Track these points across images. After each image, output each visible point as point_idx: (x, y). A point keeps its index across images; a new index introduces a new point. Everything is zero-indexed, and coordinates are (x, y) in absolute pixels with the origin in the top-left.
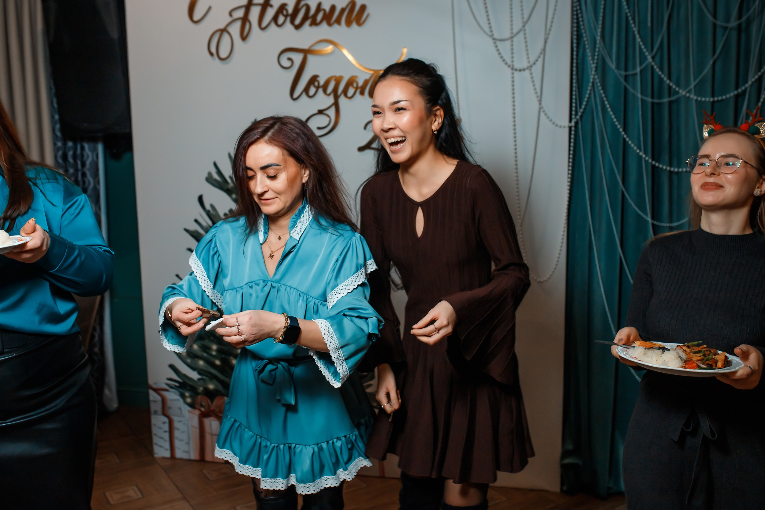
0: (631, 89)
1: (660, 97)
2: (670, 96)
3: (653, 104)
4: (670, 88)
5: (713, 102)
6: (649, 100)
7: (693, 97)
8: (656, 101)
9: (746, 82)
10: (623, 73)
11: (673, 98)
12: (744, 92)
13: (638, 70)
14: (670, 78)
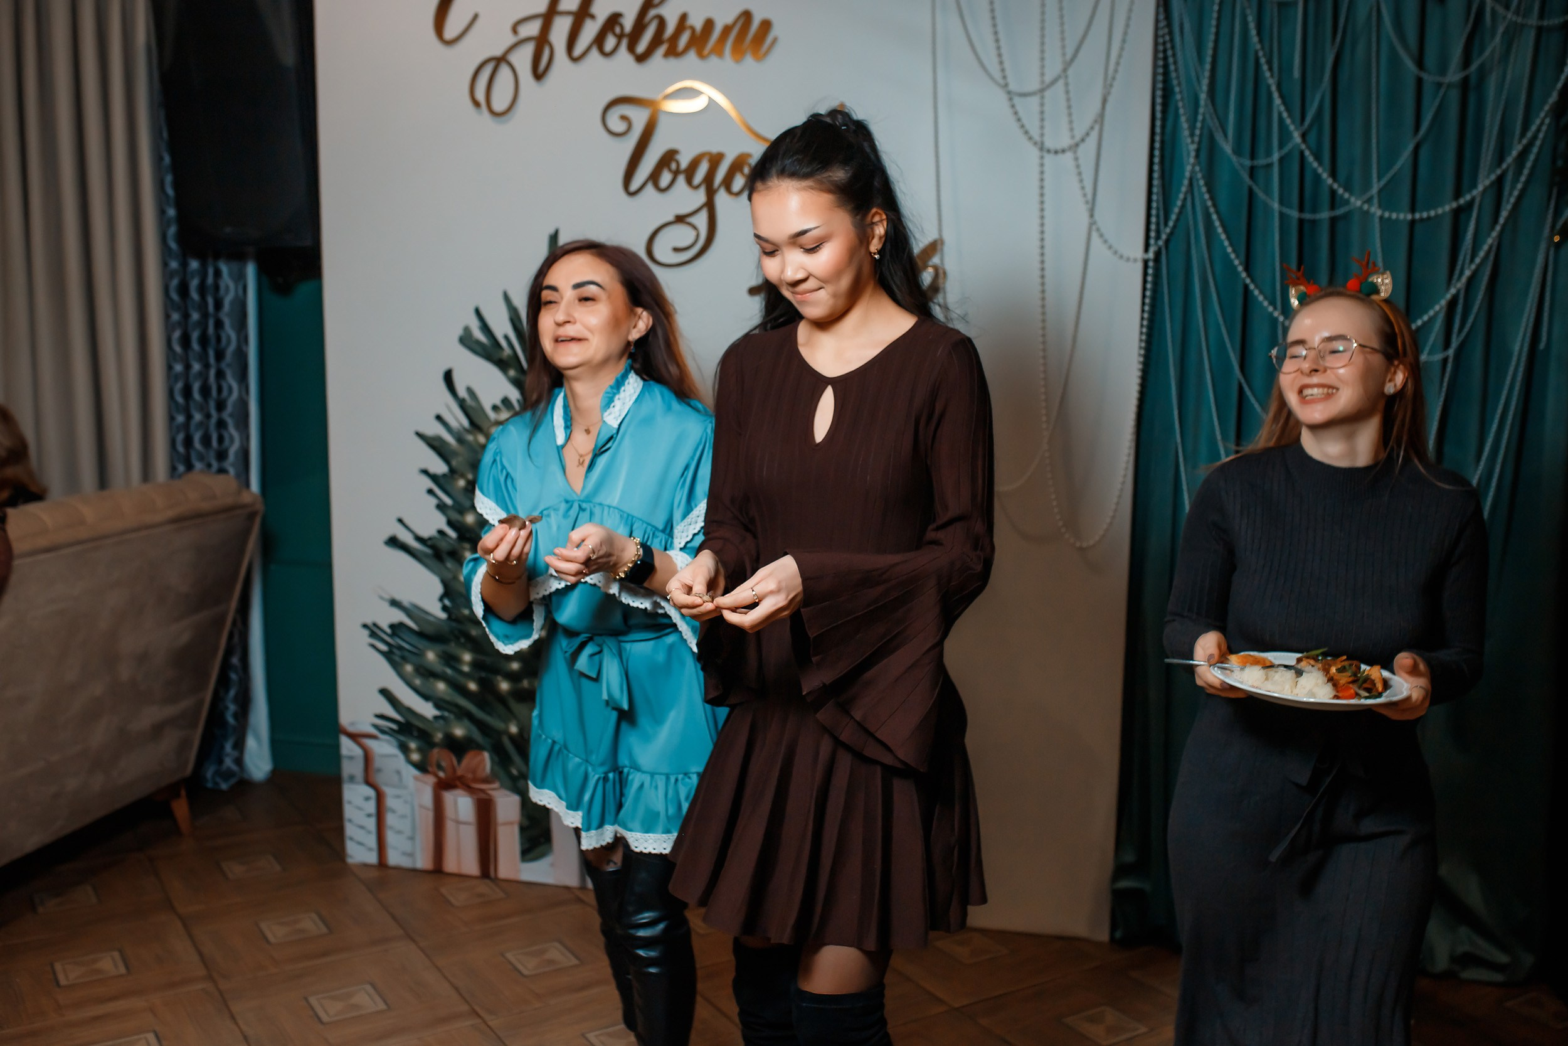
0: (1260, 194)
1: (1315, 210)
2: (1333, 207)
3: (1301, 222)
4: (1333, 193)
5: (1413, 223)
6: (1294, 214)
7: (1375, 210)
8: (1307, 216)
9: (1474, 186)
10: (1247, 163)
11: (1340, 211)
12: (1470, 204)
13: (1276, 156)
14: (1333, 174)
